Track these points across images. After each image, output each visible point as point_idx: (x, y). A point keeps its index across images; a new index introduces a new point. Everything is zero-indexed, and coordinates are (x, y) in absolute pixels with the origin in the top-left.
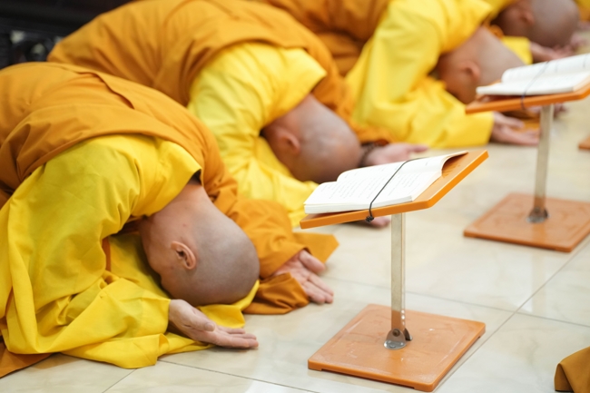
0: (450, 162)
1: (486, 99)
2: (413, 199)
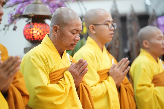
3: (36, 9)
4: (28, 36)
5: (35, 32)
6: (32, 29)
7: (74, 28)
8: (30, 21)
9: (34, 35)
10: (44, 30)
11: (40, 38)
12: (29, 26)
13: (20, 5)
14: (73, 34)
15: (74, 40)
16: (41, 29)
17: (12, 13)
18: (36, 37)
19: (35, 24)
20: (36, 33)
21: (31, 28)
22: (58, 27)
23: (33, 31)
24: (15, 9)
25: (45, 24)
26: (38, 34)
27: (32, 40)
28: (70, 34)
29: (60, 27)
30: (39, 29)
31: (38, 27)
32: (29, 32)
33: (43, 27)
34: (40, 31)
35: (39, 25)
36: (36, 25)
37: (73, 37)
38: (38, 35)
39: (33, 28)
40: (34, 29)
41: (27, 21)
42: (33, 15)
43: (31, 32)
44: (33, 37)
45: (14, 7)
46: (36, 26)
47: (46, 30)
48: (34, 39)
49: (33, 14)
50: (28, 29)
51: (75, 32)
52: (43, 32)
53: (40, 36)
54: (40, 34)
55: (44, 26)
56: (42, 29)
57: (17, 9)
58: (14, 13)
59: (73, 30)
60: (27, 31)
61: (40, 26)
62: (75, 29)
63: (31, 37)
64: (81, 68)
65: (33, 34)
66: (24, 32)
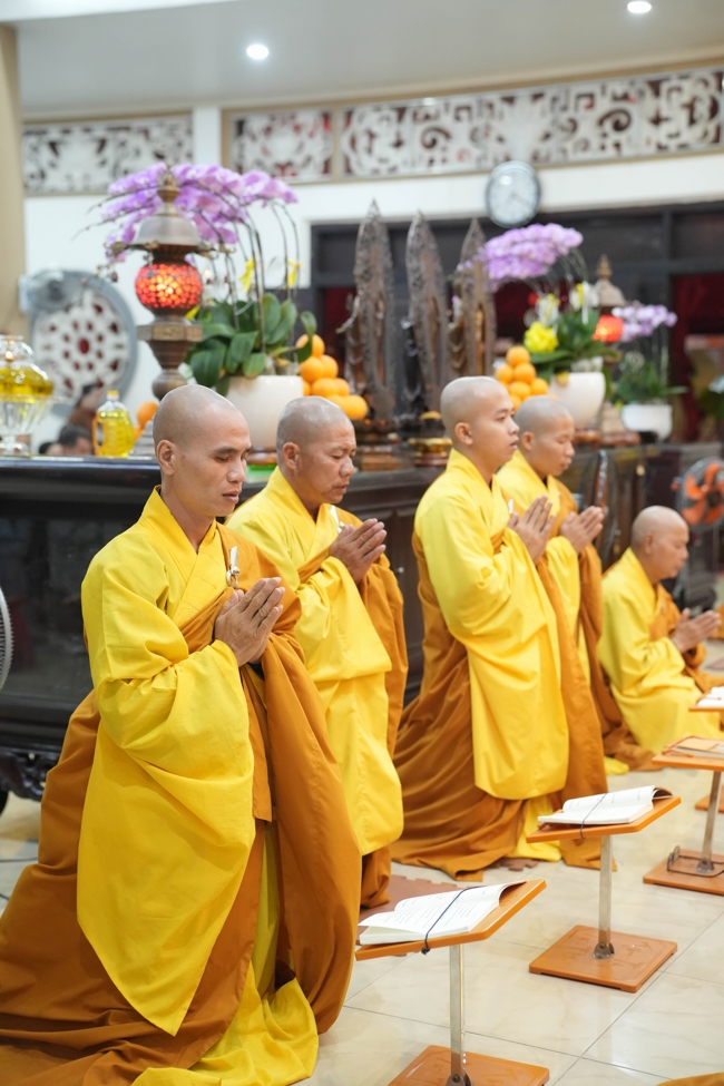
0: (508, 891)
1: (547, 827)
2: (469, 930)
3: (163, 230)
4: (144, 297)
5: (160, 287)
6: (153, 281)
7: (335, 445)
8: (151, 259)
9: (160, 294)
10: (183, 283)
11: (173, 302)
12: (148, 272)
13: (133, 216)
14: (337, 458)
15: (340, 473)
16: (175, 280)
17: (113, 235)
18: (163, 299)
19: (162, 266)
20: (164, 291)
21: (150, 278)
22: (296, 446)
23: (156, 284)
24: (121, 226)
25: (187, 264)
26: (170, 291)
27: (156, 306)
28: (329, 461)
29: (300, 446)
30: (170, 279)
31: (168, 275)
32: (147, 286)
33: (181, 275)
34: (175, 285)
35: (170, 270)
36: (163, 270)
37: (337, 466)
38: (169, 296)
39: (156, 275)
40: (160, 279)
41: (146, 258)
42: (155, 246)
43: (152, 288)
44: (157, 298)
45: (120, 221)
46: (163, 272)
47: (188, 281)
48: (159, 304)
49: (155, 242)
50: (147, 281)
51: (340, 453)
52: (181, 286)
53: (174, 297)
54: (175, 292)
55: (184, 273)
56: (179, 280)
57: (126, 226)
58: (119, 236)
59: (335, 450)
60: (142, 286)
61: (174, 273)
62: (340, 448)
63: (153, 300)
64: (368, 543)
65: (157, 292)
66: (137, 287)
